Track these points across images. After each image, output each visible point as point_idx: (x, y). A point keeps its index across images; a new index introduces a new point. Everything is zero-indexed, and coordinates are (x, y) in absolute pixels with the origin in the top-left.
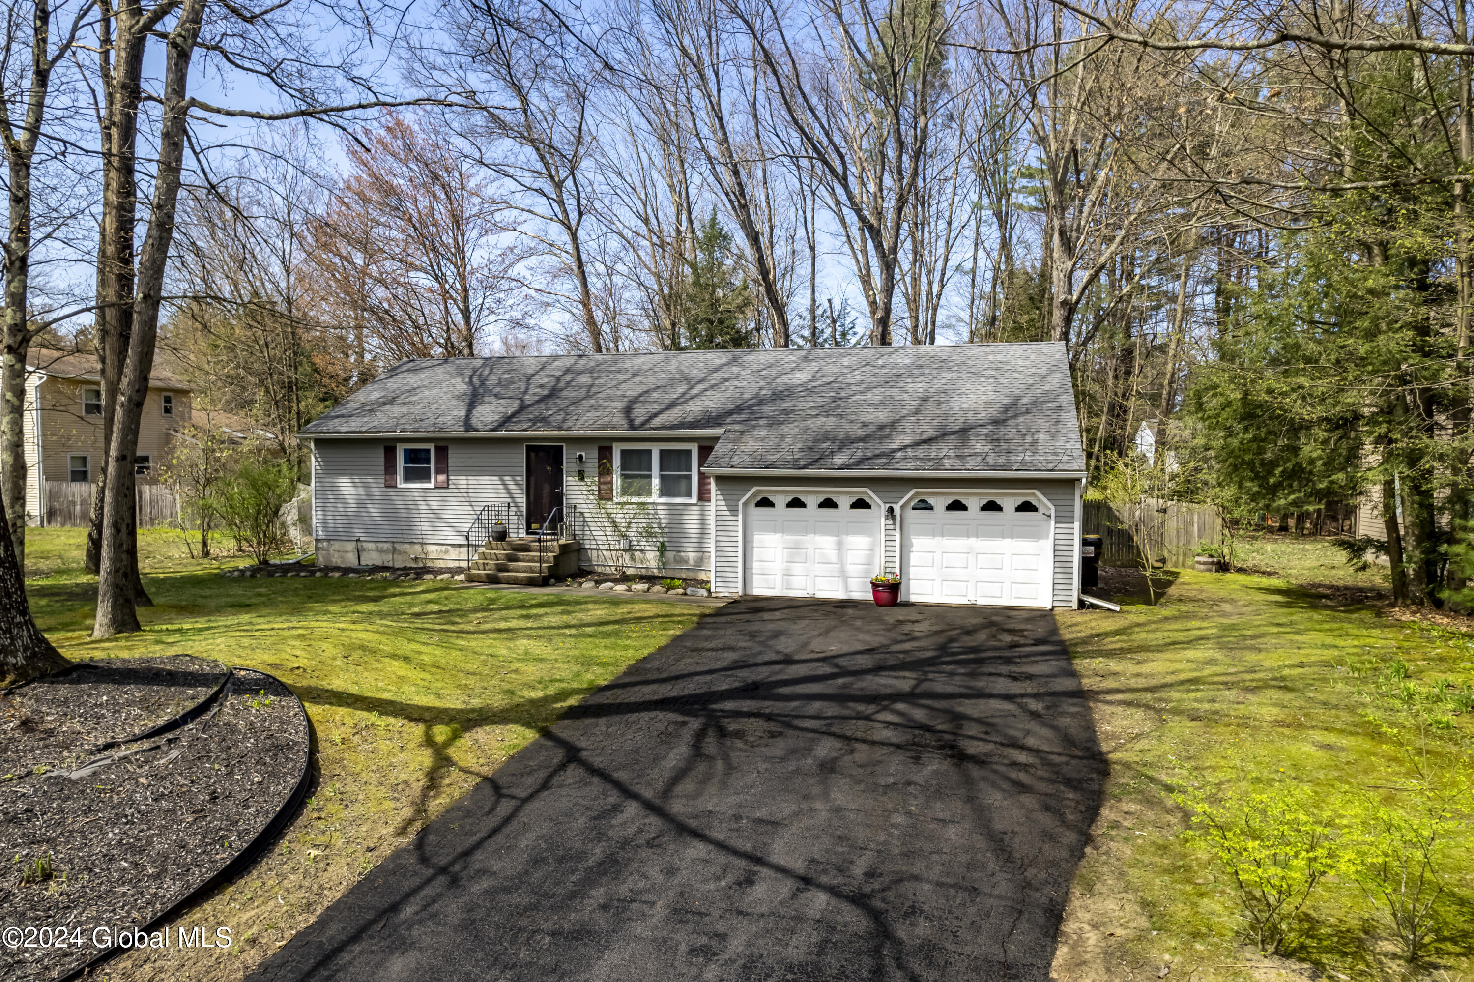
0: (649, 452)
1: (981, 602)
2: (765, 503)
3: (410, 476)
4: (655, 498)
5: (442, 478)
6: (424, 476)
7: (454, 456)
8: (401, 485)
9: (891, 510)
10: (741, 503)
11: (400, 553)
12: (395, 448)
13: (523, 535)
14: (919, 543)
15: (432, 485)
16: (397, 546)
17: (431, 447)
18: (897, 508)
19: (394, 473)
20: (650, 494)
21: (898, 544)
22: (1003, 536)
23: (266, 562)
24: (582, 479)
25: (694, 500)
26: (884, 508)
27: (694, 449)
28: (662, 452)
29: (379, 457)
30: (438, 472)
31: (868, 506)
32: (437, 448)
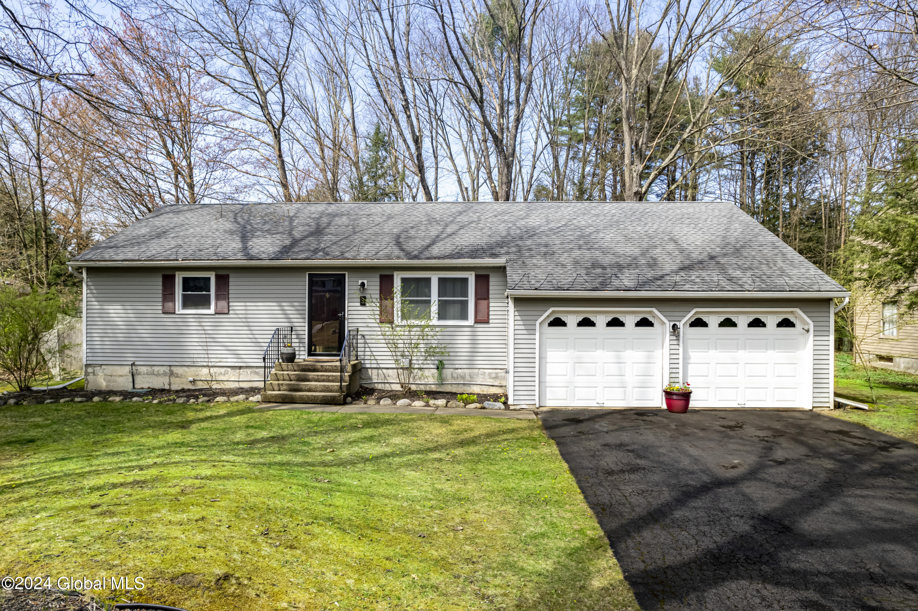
0: (428, 280)
1: (750, 405)
2: (558, 323)
3: (187, 303)
4: (435, 322)
5: (223, 304)
6: (204, 302)
7: (234, 283)
8: (179, 310)
9: (675, 327)
10: (538, 323)
11: (177, 376)
12: (174, 276)
13: (306, 357)
14: (695, 355)
15: (212, 310)
16: (173, 369)
17: (212, 276)
18: (680, 325)
19: (173, 300)
20: (429, 318)
21: (681, 356)
22: (766, 348)
23: (28, 389)
24: (363, 304)
25: (471, 321)
26: (668, 326)
27: (471, 277)
28: (441, 280)
29: (158, 283)
30: (218, 298)
31: (651, 324)
32: (217, 277)
